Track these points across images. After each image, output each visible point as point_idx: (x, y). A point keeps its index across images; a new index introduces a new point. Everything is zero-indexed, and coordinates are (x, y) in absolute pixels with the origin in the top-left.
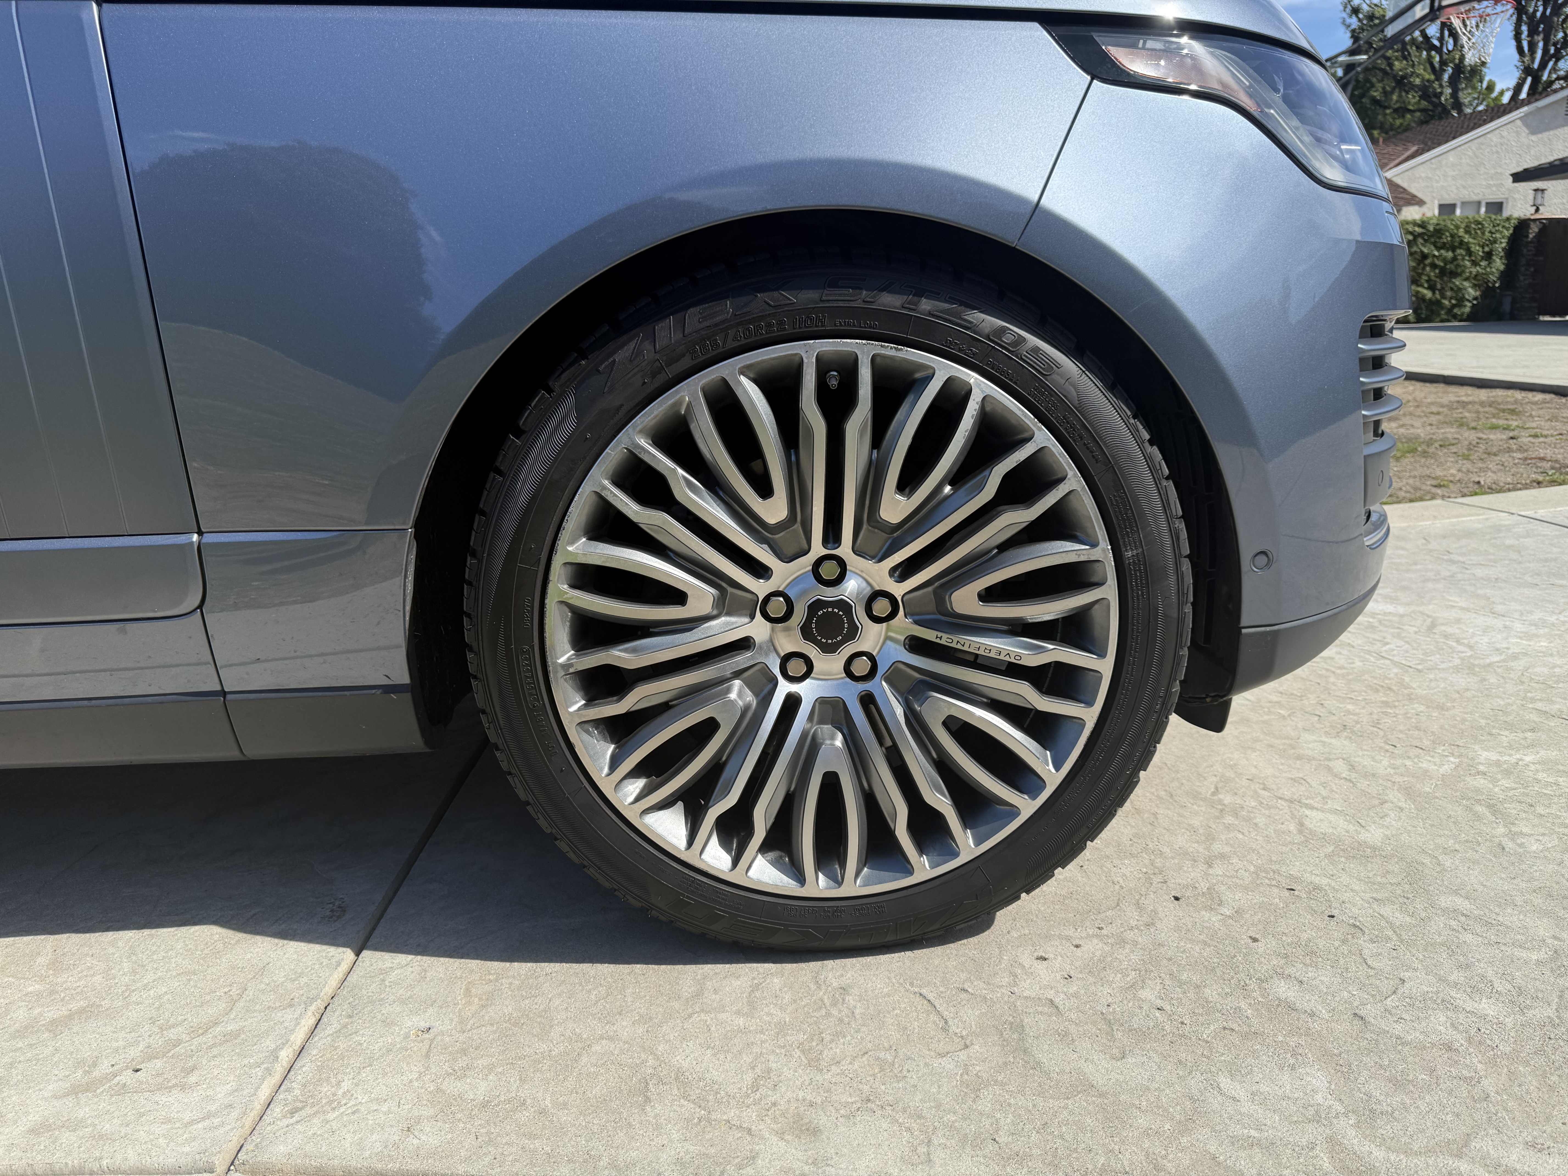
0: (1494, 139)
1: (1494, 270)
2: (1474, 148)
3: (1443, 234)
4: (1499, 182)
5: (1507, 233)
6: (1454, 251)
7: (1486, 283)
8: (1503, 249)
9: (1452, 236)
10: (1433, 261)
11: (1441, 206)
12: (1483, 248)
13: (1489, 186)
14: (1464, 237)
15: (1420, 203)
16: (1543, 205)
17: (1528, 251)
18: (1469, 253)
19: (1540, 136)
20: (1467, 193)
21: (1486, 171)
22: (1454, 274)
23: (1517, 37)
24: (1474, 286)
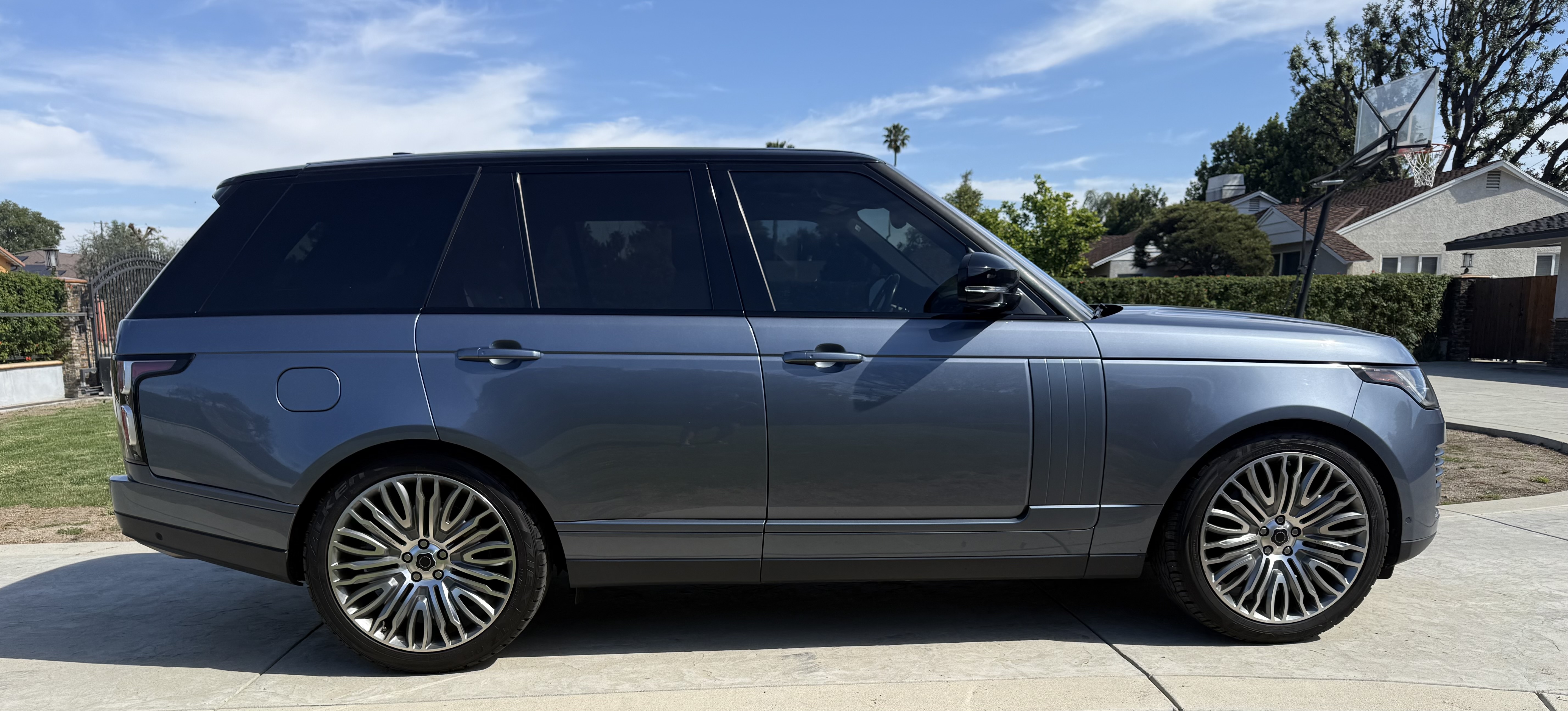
0: (1429, 206)
1: (1432, 319)
2: (1411, 212)
3: (1390, 289)
4: (1434, 241)
5: (1442, 289)
6: (1399, 303)
7: (1426, 330)
8: (1439, 302)
9: (1397, 290)
10: (1382, 310)
11: (1385, 260)
12: (1423, 301)
13: (1425, 245)
14: (1408, 292)
15: (1368, 258)
16: (1471, 267)
17: (1460, 304)
18: (1412, 305)
19: (1466, 204)
20: (1407, 250)
21: (1422, 232)
22: (1400, 322)
23: (1444, 112)
24: (1416, 332)
